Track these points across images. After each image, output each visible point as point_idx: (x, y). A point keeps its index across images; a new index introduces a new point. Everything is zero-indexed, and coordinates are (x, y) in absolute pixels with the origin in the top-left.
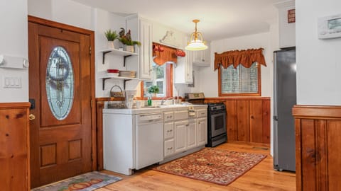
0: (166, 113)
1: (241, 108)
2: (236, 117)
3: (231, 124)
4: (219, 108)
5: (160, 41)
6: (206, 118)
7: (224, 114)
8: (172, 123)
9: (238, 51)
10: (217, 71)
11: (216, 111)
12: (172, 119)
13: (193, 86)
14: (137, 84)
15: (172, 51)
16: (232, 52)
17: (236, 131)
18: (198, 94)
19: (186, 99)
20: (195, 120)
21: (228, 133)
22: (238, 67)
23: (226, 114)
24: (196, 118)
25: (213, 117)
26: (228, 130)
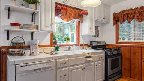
0: (58, 61)
1: (134, 53)
2: (129, 60)
3: (125, 64)
4: (115, 53)
5: (63, 2)
6: (104, 61)
7: (120, 57)
8: (68, 68)
9: (132, 9)
10: (115, 26)
11: (112, 55)
12: (66, 65)
13: (98, 36)
14: (47, 35)
15: (78, 11)
16: (127, 10)
17: (130, 70)
18: (100, 42)
19: (90, 45)
20: (93, 63)
21: (123, 71)
22: (132, 22)
23: (122, 57)
24: (93, 62)
25: (109, 60)
26: (123, 69)
